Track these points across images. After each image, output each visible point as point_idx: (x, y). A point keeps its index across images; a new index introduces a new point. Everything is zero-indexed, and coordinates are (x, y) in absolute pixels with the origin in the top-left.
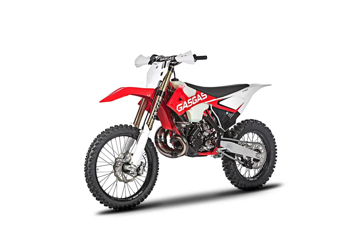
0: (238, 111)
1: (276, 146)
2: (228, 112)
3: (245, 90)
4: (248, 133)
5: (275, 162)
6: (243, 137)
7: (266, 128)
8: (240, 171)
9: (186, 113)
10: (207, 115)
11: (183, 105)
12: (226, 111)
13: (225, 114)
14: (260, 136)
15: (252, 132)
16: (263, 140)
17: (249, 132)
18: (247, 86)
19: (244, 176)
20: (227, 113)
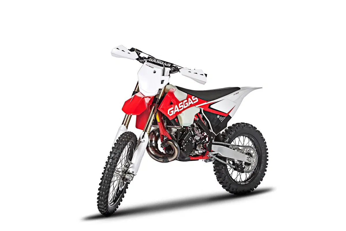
0: (229, 114)
1: (267, 149)
2: (219, 115)
3: (236, 94)
4: (239, 137)
5: (267, 165)
6: (234, 141)
7: (257, 132)
8: (231, 176)
9: (177, 117)
10: (198, 119)
11: (174, 109)
12: (218, 115)
13: (216, 118)
14: (251, 140)
15: (243, 136)
16: (254, 144)
17: (240, 135)
18: (238, 89)
19: (236, 180)
20: (218, 117)
